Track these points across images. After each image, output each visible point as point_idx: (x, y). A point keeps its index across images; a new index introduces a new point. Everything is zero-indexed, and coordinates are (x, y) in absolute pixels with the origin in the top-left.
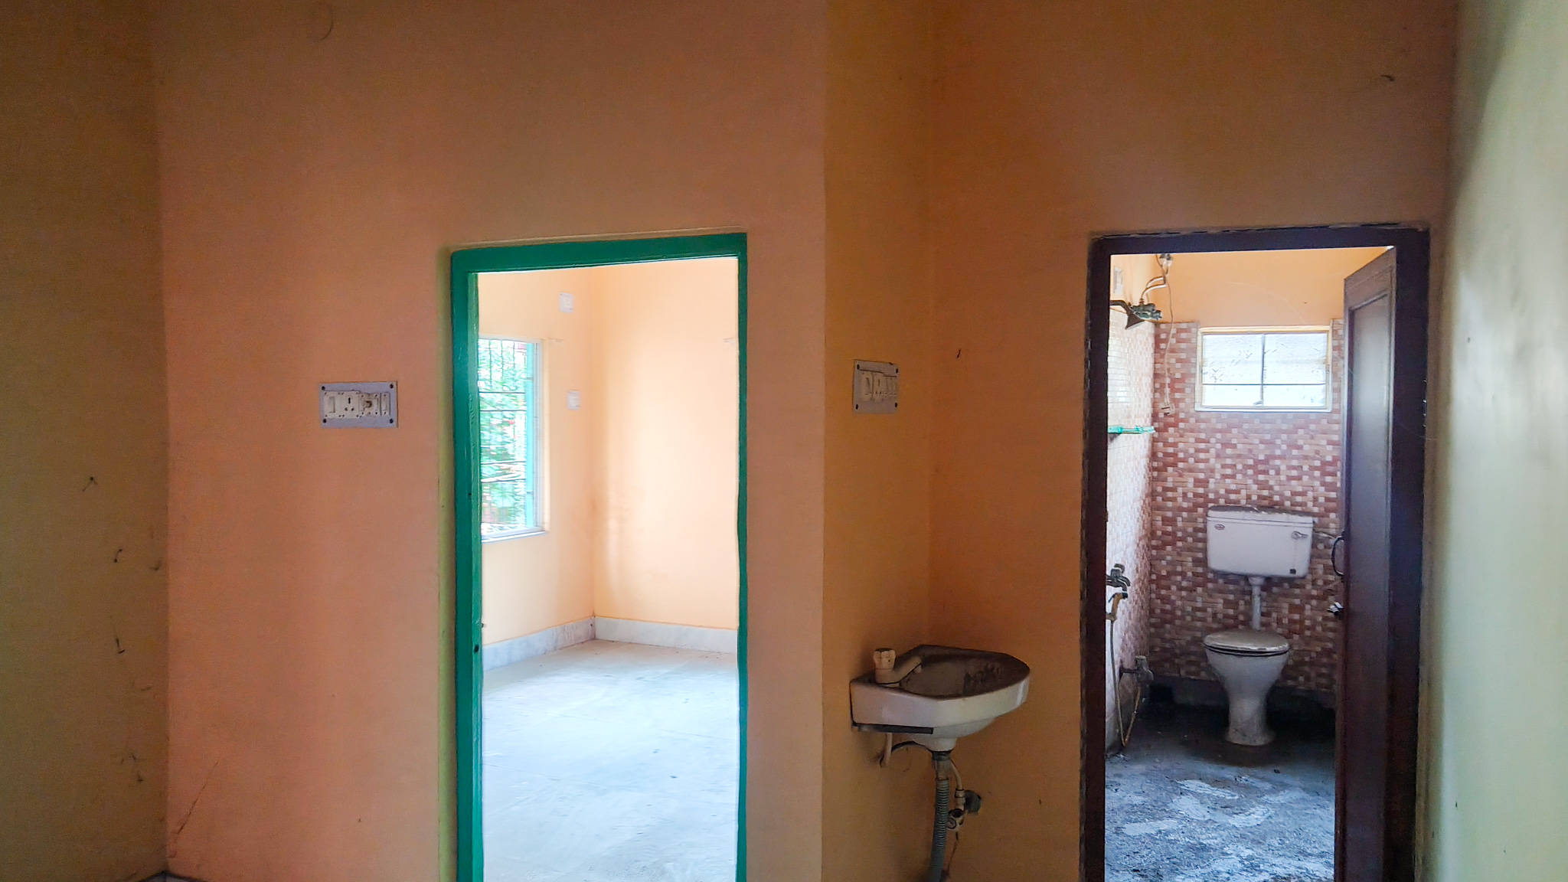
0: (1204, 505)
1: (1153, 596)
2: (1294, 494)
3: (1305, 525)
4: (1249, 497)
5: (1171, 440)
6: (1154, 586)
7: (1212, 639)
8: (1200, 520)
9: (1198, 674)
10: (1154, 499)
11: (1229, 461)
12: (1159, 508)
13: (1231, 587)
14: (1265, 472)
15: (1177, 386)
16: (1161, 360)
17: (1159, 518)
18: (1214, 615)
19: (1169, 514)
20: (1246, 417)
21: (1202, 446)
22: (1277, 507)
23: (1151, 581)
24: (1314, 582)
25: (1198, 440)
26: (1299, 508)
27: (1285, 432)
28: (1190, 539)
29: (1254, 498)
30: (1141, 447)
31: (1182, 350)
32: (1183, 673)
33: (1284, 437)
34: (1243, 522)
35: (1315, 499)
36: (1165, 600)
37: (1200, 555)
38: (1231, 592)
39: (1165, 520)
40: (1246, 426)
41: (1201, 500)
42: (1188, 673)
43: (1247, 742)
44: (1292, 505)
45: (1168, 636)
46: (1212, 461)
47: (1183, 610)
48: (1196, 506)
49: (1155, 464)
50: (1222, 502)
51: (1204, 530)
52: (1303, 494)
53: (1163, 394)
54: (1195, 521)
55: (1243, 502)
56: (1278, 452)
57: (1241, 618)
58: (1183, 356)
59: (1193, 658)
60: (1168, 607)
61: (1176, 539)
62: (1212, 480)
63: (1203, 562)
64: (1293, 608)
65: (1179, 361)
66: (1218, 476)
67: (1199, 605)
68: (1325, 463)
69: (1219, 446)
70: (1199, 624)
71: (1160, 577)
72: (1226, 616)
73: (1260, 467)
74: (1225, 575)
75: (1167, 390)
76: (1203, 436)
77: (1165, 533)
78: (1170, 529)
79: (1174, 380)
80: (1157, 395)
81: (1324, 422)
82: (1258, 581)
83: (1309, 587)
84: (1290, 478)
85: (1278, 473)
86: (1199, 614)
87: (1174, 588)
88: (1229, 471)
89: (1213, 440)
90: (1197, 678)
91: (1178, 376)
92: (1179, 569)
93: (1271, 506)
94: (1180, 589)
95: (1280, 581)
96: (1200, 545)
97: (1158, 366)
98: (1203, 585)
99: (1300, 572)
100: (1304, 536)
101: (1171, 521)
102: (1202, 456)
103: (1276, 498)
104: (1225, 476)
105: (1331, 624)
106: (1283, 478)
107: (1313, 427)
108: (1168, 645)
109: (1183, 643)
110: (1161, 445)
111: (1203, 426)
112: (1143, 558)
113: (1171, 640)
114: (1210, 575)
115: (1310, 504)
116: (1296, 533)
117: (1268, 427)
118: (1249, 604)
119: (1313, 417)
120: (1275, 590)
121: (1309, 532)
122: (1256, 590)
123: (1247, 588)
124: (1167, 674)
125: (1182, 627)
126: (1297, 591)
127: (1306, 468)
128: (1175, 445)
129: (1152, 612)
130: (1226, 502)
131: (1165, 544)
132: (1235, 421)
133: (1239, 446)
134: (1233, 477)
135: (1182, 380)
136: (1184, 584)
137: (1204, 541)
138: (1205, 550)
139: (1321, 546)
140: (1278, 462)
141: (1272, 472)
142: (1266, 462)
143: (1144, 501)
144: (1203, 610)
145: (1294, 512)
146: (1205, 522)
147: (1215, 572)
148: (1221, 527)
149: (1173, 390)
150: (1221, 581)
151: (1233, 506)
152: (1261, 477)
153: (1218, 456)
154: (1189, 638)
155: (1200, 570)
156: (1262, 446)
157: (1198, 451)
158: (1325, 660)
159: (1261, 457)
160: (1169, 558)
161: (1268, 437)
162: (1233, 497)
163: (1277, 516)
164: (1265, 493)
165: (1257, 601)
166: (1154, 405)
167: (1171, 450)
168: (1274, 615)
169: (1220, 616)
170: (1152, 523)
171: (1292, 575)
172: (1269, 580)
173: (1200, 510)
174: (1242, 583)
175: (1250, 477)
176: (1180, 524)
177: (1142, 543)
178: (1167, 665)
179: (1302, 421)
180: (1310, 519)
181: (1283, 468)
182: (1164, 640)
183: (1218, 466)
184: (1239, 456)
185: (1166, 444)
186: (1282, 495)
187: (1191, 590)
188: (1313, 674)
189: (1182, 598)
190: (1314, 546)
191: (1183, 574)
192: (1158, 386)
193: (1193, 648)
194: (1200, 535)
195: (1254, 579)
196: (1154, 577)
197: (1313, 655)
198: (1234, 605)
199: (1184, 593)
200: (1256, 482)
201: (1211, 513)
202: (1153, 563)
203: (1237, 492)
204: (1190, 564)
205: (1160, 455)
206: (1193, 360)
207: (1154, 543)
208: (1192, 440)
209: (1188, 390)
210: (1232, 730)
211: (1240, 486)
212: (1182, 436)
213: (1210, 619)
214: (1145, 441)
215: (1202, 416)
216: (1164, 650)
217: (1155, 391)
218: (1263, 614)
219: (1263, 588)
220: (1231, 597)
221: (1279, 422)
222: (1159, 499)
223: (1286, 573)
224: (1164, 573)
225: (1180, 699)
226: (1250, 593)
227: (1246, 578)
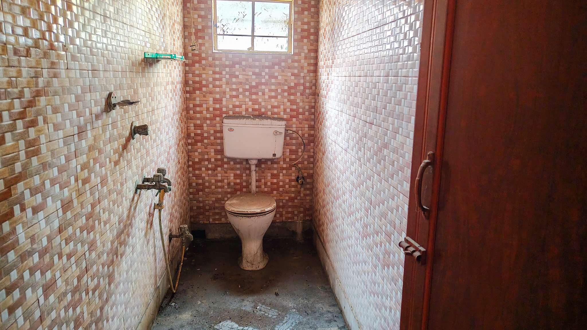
0: (220, 116)
1: (191, 175)
2: (273, 107)
3: (280, 126)
4: (247, 110)
5: (197, 72)
6: (191, 169)
7: (230, 205)
8: (218, 125)
9: (220, 219)
10: (188, 112)
11: (234, 87)
12: (191, 119)
13: (238, 166)
14: (256, 94)
15: (200, 34)
16: (188, 16)
17: (192, 125)
18: (229, 184)
19: (198, 122)
20: (244, 57)
21: (217, 76)
22: (264, 116)
23: (189, 166)
24: (284, 160)
25: (215, 73)
26: (276, 116)
27: (267, 67)
28: (212, 138)
29: (250, 110)
30: (177, 75)
31: (202, 9)
32: (211, 220)
33: (267, 70)
34: (245, 126)
35: (285, 110)
36: (198, 177)
37: (219, 148)
38: (238, 169)
39: (196, 126)
40: (244, 63)
41: (218, 112)
42: (214, 220)
43: (254, 268)
44: (272, 114)
45: (201, 199)
46: (224, 86)
47: (210, 182)
48: (215, 116)
49: (188, 89)
50: (231, 113)
51: (221, 132)
52: (278, 107)
53: (190, 39)
54: (215, 126)
55: (244, 113)
56: (263, 81)
57: (244, 184)
58: (203, 13)
59: (217, 211)
60: (200, 181)
61: (203, 138)
62: (224, 99)
63: (221, 152)
64: (273, 176)
65: (200, 16)
66: (228, 96)
67: (220, 178)
68: (290, 88)
69: (227, 76)
70: (220, 190)
71: (194, 163)
72: (235, 184)
73: (253, 90)
74: (234, 160)
75: (193, 37)
76: (217, 69)
77: (196, 135)
78: (199, 132)
79: (197, 31)
80: (187, 40)
81: (290, 61)
82: (255, 162)
83: (282, 163)
84: (271, 97)
85: (264, 94)
86: (219, 184)
87: (203, 169)
88: (234, 93)
89: (224, 73)
90: (219, 222)
91: (200, 27)
92: (206, 157)
93: (260, 115)
94: (208, 169)
95: (266, 161)
96: (219, 141)
97: (186, 19)
98: (221, 166)
99: (278, 156)
100: (281, 133)
101: (200, 127)
102: (217, 83)
103: (263, 110)
104: (232, 97)
105: (293, 183)
106: (267, 97)
107: (283, 64)
108: (201, 205)
109: (211, 202)
110: (190, 75)
111: (217, 62)
112: (183, 153)
113: (203, 202)
114: (225, 160)
115: (282, 113)
116: (276, 132)
117: (257, 64)
118: (249, 175)
119: (283, 58)
120: (263, 166)
121: (283, 131)
122: (253, 168)
123: (248, 166)
124: (201, 222)
125: (209, 193)
126: (275, 166)
127: (279, 91)
128: (199, 75)
129: (190, 185)
130: (233, 113)
131: (196, 142)
132: (237, 59)
133: (240, 77)
134: (237, 97)
135: (203, 30)
136: (210, 166)
137: (222, 138)
138: (222, 144)
139: (288, 138)
140: (263, 87)
141: (260, 94)
142: (256, 87)
143: (181, 114)
144: (222, 181)
145: (274, 119)
146: (221, 127)
147: (228, 158)
148: (231, 130)
149: (197, 38)
150: (232, 163)
151: (237, 116)
152: (254, 97)
153: (227, 83)
154: (214, 199)
155: (219, 157)
156: (254, 77)
157: (215, 79)
158: (290, 204)
159: (254, 84)
160: (199, 150)
161: (257, 70)
162: (237, 110)
163: (265, 122)
164: (257, 107)
165: (253, 173)
166: (185, 47)
167: (197, 79)
168: (263, 181)
169: (232, 184)
170: (188, 128)
171: (274, 157)
172: (260, 162)
173: (218, 119)
174: (244, 163)
175: (247, 97)
176: (205, 128)
177: (182, 142)
178: (201, 217)
179: (277, 60)
180: (284, 123)
181: (267, 90)
182: (199, 202)
183: (228, 90)
184: (241, 83)
185: (194, 75)
186: (266, 108)
187: (214, 169)
188: (284, 213)
189: (209, 175)
190: (285, 139)
191: (209, 160)
192: (186, 34)
193: (217, 205)
194: (218, 135)
195: (252, 161)
196: (191, 163)
197: (284, 201)
198: (240, 176)
199: (210, 172)
200: (251, 100)
201: (225, 121)
202: (190, 154)
203: (240, 106)
204: (213, 154)
205: (191, 82)
206: (209, 17)
207: (189, 141)
208: (211, 72)
209: (207, 38)
210: (244, 261)
211: (242, 103)
212: (204, 69)
213: (226, 187)
214: (180, 71)
215: (217, 56)
216: (199, 208)
217: (185, 37)
218: (257, 181)
219: (257, 166)
220: (238, 172)
221: (263, 60)
222: (191, 112)
223: (271, 156)
224: (197, 160)
225: (210, 236)
226: (249, 169)
227: (247, 160)
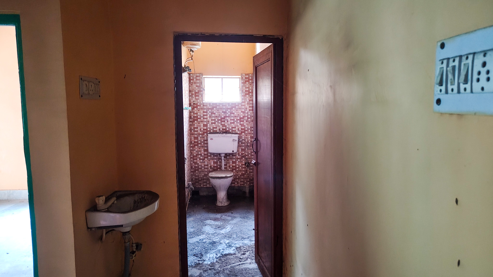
0: (206, 133)
1: (192, 162)
2: (232, 128)
3: (236, 137)
4: (219, 129)
5: (195, 112)
6: (192, 159)
7: (211, 174)
8: (205, 137)
9: (206, 185)
10: (191, 131)
11: (213, 118)
12: (193, 134)
13: (215, 157)
14: (224, 121)
15: (197, 94)
16: (192, 86)
17: (193, 137)
18: (211, 167)
19: (196, 136)
20: (218, 104)
21: (205, 114)
22: (228, 132)
23: (191, 158)
24: (239, 154)
25: (204, 112)
26: (234, 132)
27: (229, 109)
28: (202, 144)
29: (221, 129)
30: (187, 114)
31: (198, 83)
32: (202, 186)
33: (229, 110)
34: (218, 137)
35: (238, 129)
36: (196, 163)
37: (206, 148)
38: (216, 159)
39: (195, 138)
40: (218, 107)
41: (205, 131)
42: (204, 185)
43: (223, 205)
44: (232, 131)
45: (197, 175)
46: (208, 118)
47: (201, 166)
48: (204, 133)
49: (191, 120)
50: (212, 131)
51: (207, 140)
52: (235, 128)
54: (204, 138)
55: (218, 131)
56: (227, 115)
57: (219, 167)
58: (198, 85)
59: (205, 181)
60: (197, 165)
61: (198, 144)
62: (208, 125)
63: (207, 150)
64: (233, 162)
65: (197, 86)
66: (210, 123)
67: (206, 164)
68: (241, 118)
69: (210, 114)
70: (206, 170)
71: (194, 156)
72: (214, 167)
73: (223, 120)
74: (213, 154)
75: (194, 96)
76: (205, 110)
77: (195, 142)
78: (196, 141)
79: (196, 93)
80: (191, 97)
81: (240, 105)
82: (223, 155)
83: (237, 155)
84: (231, 123)
85: (228, 121)
86: (206, 167)
87: (198, 159)
88: (213, 122)
89: (208, 112)
90: (206, 187)
91: (197, 91)
92: (200, 153)
93: (226, 132)
95: (230, 154)
96: (206, 145)
97: (190, 88)
98: (207, 158)
99: (235, 152)
100: (236, 140)
101: (197, 138)
102: (205, 117)
103: (227, 129)
104: (212, 123)
105: (243, 166)
106: (229, 123)
107: (237, 107)
108: (197, 178)
109: (202, 176)
110: (192, 114)
111: (205, 107)
112: (189, 151)
113: (198, 176)
114: (209, 154)
115: (237, 131)
116: (234, 140)
117: (224, 107)
118: (221, 162)
119: (237, 104)
120: (228, 157)
121: (237, 139)
122: (223, 158)
123: (220, 157)
124: (197, 187)
125: (201, 172)
126: (234, 157)
127: (235, 120)
129: (192, 167)
130: (213, 131)
131: (195, 145)
132: (215, 106)
133: (216, 114)
134: (215, 123)
135: (198, 92)
136: (201, 158)
139: (240, 143)
140: (227, 118)
141: (226, 121)
142: (224, 118)
143: (188, 132)
144: (207, 165)
145: (233, 133)
146: (207, 138)
148: (212, 139)
149: (196, 96)
150: (212, 156)
151: (215, 132)
152: (223, 123)
153: (210, 117)
154: (203, 175)
155: (206, 153)
156: (223, 113)
158: (242, 177)
159: (223, 117)
160: (196, 150)
161: (224, 110)
162: (215, 129)
163: (228, 135)
164: (224, 128)
165: (223, 161)
166: (190, 101)
167: (196, 115)
168: (228, 165)
169: (212, 167)
170: (191, 139)
171: (233, 152)
172: (226, 155)
174: (218, 156)
175: (220, 123)
176: (199, 139)
177: (188, 146)
178: (197, 184)
179: (234, 105)
180: (237, 135)
181: (229, 120)
182: (196, 176)
183: (210, 120)
184: (216, 117)
185: (194, 113)
186: (229, 128)
187: (203, 160)
188: (239, 182)
189: (201, 162)
190: (238, 143)
191: (201, 155)
192: (191, 94)
193: (205, 178)
194: (206, 142)
195: (222, 154)
196: (192, 156)
197: (239, 176)
198: (216, 163)
199: (201, 161)
200: (222, 125)
201: (209, 135)
202: (192, 152)
203: (216, 128)
204: (203, 151)
205: (192, 117)
206: (201, 86)
207: (191, 145)
208: (202, 112)
209: (200, 96)
210: (218, 202)
211: (217, 126)
212: (199, 111)
213: (209, 168)
214: (188, 112)
215: (205, 104)
216: (196, 179)
217: (190, 96)
218: (225, 165)
219: (225, 157)
220: (215, 161)
221: (227, 106)
222: (193, 131)
223: (231, 152)
225: (202, 194)
226: (221, 159)
227: (220, 154)
